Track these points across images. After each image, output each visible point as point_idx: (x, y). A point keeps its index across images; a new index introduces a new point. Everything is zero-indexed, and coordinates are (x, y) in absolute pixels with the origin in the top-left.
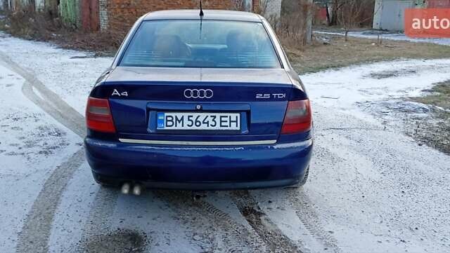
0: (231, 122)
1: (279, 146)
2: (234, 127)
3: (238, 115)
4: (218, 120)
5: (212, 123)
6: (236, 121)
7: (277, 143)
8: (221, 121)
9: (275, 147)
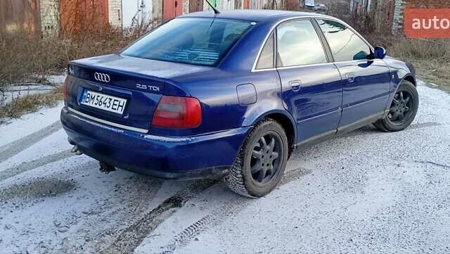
0: (119, 106)
1: (149, 137)
2: (120, 111)
3: (125, 101)
4: (112, 102)
5: (108, 104)
6: (122, 106)
7: (148, 134)
8: (114, 104)
9: (145, 137)
